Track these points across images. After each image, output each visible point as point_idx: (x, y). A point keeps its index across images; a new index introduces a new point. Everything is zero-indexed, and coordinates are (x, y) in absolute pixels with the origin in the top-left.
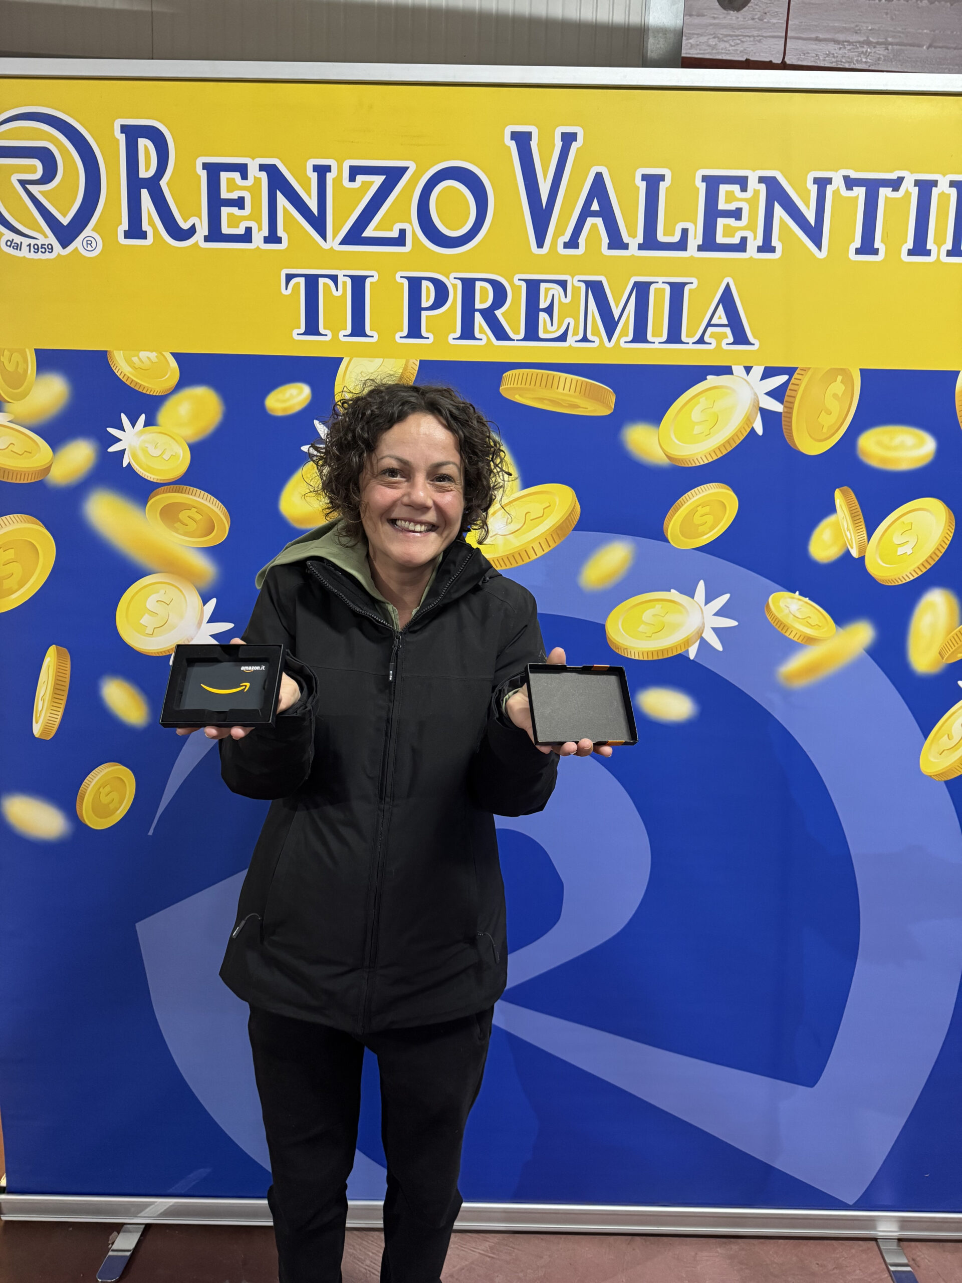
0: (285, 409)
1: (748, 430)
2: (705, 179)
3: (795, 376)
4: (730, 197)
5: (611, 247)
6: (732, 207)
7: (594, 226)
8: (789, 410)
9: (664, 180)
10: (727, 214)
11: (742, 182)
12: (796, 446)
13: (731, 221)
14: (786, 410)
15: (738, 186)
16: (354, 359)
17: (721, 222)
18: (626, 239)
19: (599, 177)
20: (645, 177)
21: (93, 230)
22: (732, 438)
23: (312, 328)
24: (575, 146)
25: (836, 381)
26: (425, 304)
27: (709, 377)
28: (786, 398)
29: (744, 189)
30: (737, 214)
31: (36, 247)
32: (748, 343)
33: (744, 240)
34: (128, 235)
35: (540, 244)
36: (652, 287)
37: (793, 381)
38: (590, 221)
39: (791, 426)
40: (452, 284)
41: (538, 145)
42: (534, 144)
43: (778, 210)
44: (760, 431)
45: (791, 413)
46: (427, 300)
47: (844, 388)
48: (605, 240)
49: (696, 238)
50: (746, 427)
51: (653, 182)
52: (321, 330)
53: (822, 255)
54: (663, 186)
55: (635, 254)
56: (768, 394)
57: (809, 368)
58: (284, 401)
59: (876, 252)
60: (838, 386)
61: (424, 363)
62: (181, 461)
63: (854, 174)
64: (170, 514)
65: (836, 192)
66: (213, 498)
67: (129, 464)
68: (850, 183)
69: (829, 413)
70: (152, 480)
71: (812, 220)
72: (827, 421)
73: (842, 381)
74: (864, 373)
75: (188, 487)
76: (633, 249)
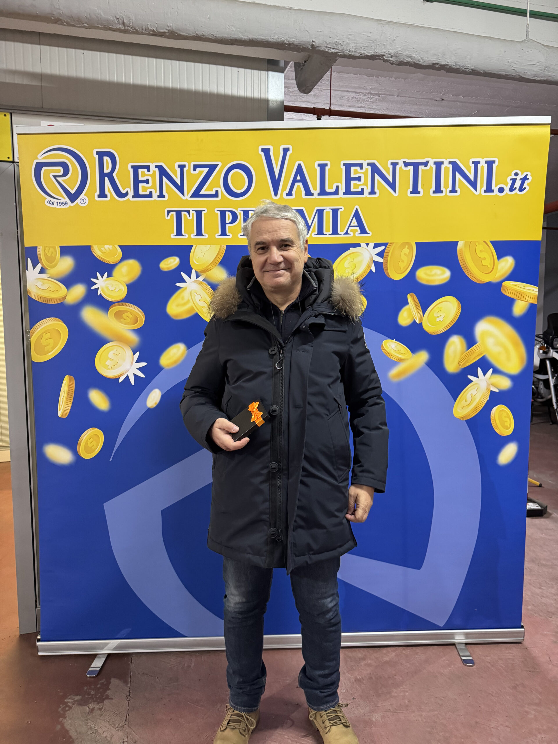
0: (168, 268)
1: (369, 270)
2: (345, 165)
3: (388, 246)
4: (356, 172)
5: (306, 195)
6: (357, 176)
7: (298, 186)
8: (386, 261)
9: (327, 166)
10: (355, 179)
11: (361, 166)
12: (389, 276)
13: (357, 182)
14: (385, 261)
15: (359, 167)
16: (198, 246)
17: (352, 182)
18: (312, 191)
19: (299, 166)
20: (319, 165)
21: (85, 195)
22: (362, 274)
23: (179, 233)
24: (289, 153)
25: (405, 248)
26: (227, 221)
27: (351, 248)
28: (384, 256)
29: (361, 168)
30: (359, 179)
31: (60, 203)
32: (367, 233)
33: (363, 190)
34: (99, 196)
35: (276, 195)
36: (325, 211)
37: (387, 248)
38: (297, 184)
39: (387, 268)
40: (239, 213)
41: (273, 153)
42: (271, 153)
43: (377, 177)
44: (374, 271)
45: (387, 262)
46: (229, 220)
47: (409, 250)
48: (303, 192)
49: (342, 190)
50: (368, 269)
51: (323, 167)
52: (183, 234)
53: (396, 195)
54: (327, 168)
55: (317, 198)
56: (377, 254)
57: (393, 243)
58: (168, 265)
59: (419, 193)
60: (406, 250)
61: (228, 247)
62: (123, 292)
63: (407, 161)
64: (118, 315)
65: (401, 168)
66: (137, 307)
67: (101, 294)
68: (406, 164)
69: (403, 262)
70: (110, 301)
71: (391, 181)
72: (402, 265)
73: (408, 248)
74: (417, 244)
75: (127, 303)
76: (316, 195)
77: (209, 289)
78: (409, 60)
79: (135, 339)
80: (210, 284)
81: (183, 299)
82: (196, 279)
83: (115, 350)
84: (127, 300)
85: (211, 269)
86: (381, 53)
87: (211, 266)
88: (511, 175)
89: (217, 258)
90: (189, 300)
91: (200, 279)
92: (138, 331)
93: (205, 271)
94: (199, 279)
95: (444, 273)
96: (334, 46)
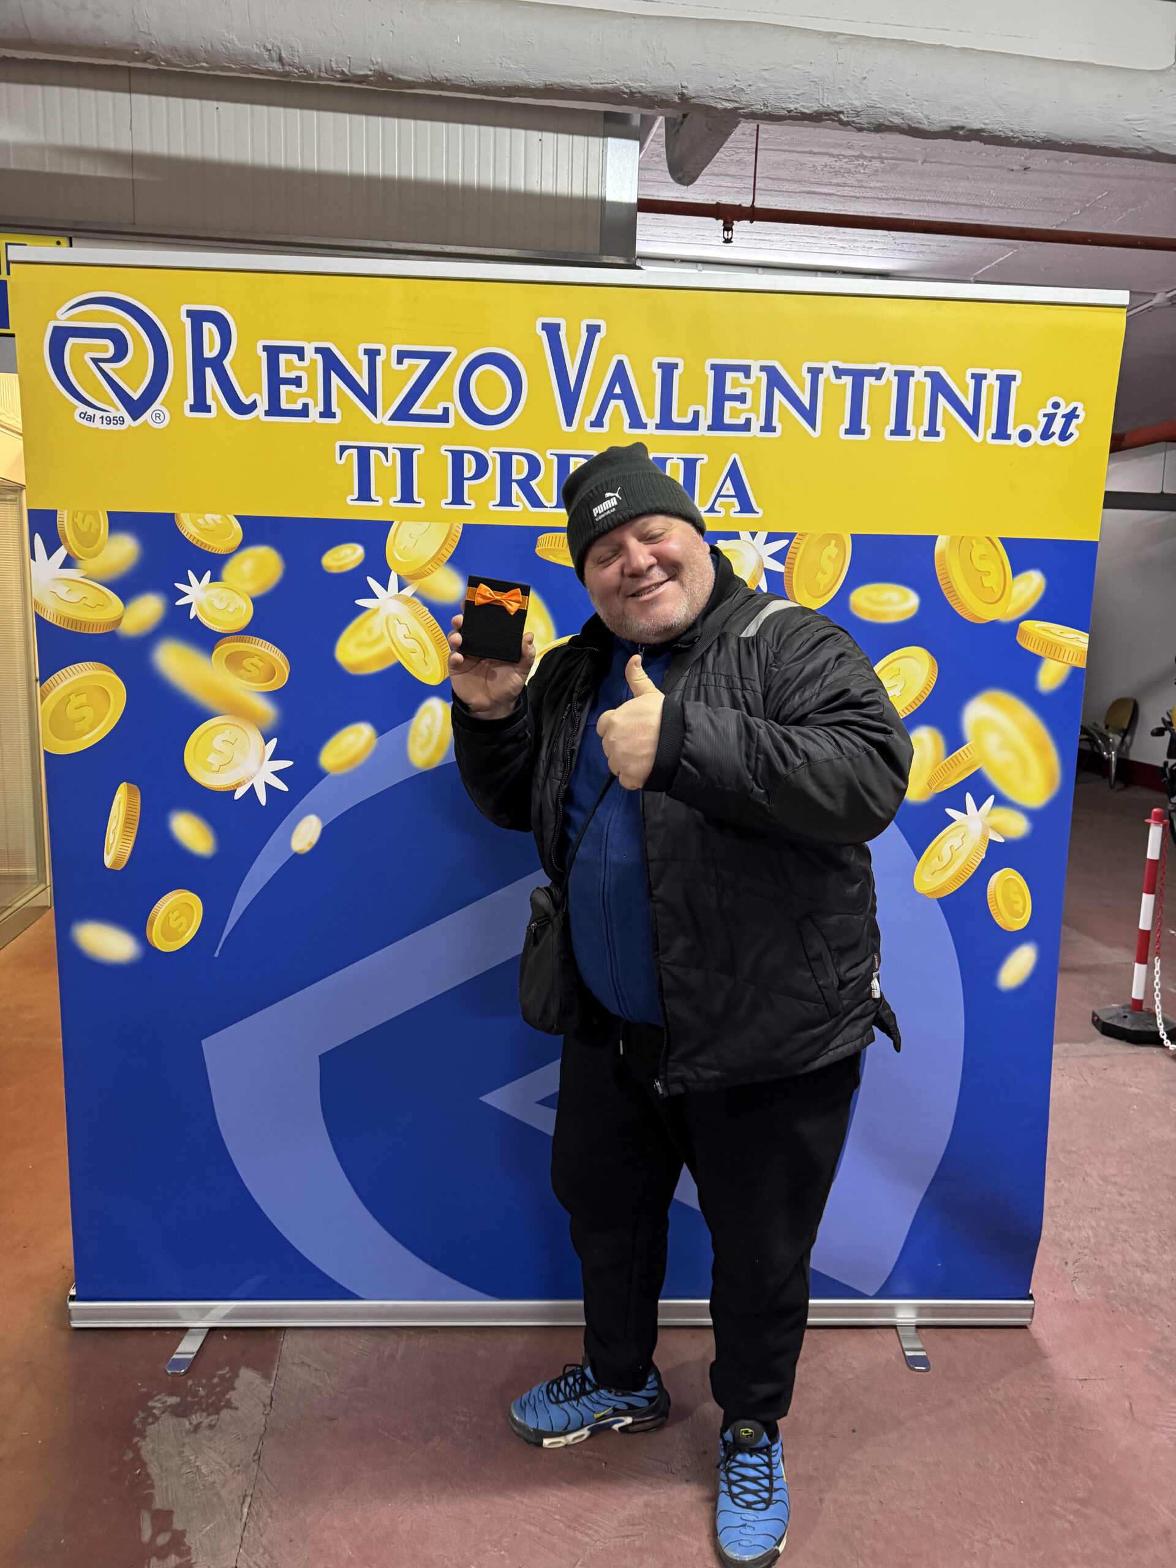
0: (340, 567)
2: (713, 367)
3: (795, 540)
4: (736, 383)
5: (631, 426)
6: (737, 391)
7: (617, 407)
8: (790, 571)
9: (677, 368)
10: (733, 398)
11: (746, 370)
13: (737, 404)
14: (787, 570)
15: (742, 374)
16: (404, 523)
17: (728, 405)
18: (645, 419)
19: (620, 363)
20: (661, 365)
21: (161, 404)
23: (364, 494)
24: (598, 337)
25: (830, 545)
26: (467, 475)
27: (719, 541)
28: (787, 560)
29: (747, 376)
30: (742, 398)
31: (108, 419)
32: (753, 511)
33: (748, 421)
34: (194, 409)
35: (569, 423)
36: (668, 462)
37: (793, 545)
38: (613, 403)
39: (791, 583)
40: (491, 457)
41: (566, 335)
42: (562, 334)
43: (778, 395)
45: (792, 573)
46: (469, 471)
47: (836, 550)
48: (626, 420)
49: (706, 420)
51: (668, 370)
52: (373, 496)
53: (815, 434)
54: (677, 373)
55: (655, 433)
56: (773, 556)
57: (807, 534)
58: (340, 560)
59: (862, 432)
60: (832, 550)
61: (466, 527)
62: (244, 613)
63: (842, 366)
64: (234, 662)
65: (827, 380)
66: (274, 647)
67: (196, 617)
68: (839, 373)
69: (825, 573)
70: (217, 631)
71: (807, 404)
72: (823, 580)
73: (835, 545)
74: (854, 537)
75: (251, 637)
76: (651, 429)
77: (424, 614)
78: (897, 121)
79: (267, 711)
80: (427, 603)
81: (370, 632)
82: (400, 590)
83: (227, 732)
84: (252, 630)
85: (430, 571)
86: (834, 108)
87: (429, 566)
88: (1045, 407)
89: (444, 549)
90: (381, 638)
91: (408, 592)
92: (275, 696)
93: (417, 576)
94: (403, 592)
95: (906, 598)
96: (729, 96)
